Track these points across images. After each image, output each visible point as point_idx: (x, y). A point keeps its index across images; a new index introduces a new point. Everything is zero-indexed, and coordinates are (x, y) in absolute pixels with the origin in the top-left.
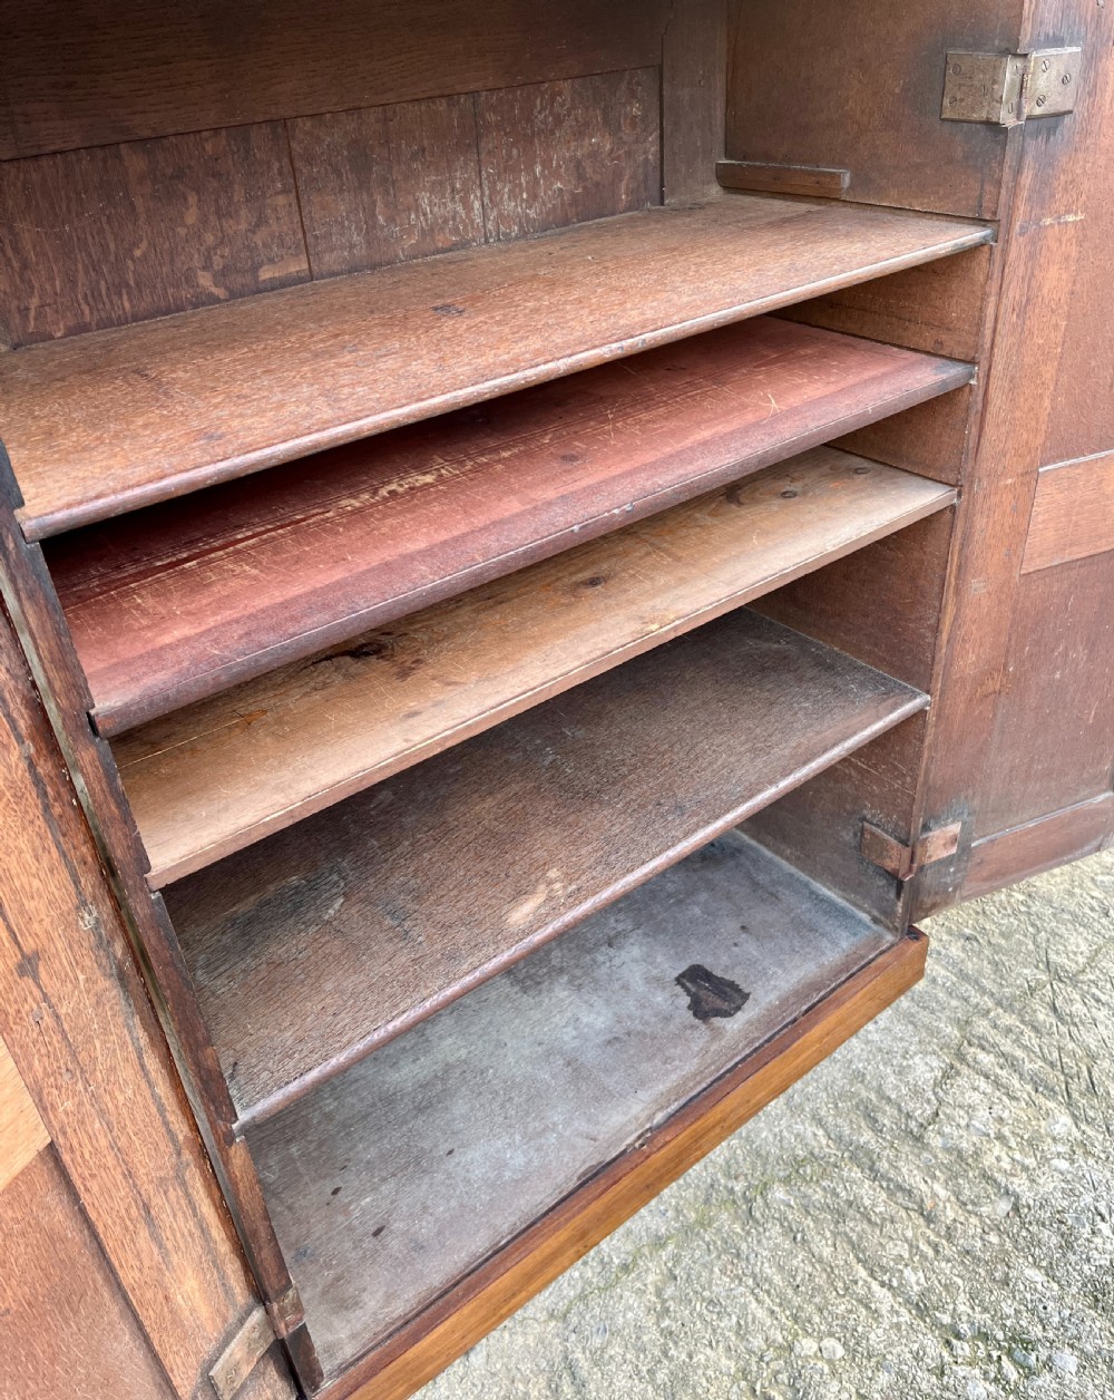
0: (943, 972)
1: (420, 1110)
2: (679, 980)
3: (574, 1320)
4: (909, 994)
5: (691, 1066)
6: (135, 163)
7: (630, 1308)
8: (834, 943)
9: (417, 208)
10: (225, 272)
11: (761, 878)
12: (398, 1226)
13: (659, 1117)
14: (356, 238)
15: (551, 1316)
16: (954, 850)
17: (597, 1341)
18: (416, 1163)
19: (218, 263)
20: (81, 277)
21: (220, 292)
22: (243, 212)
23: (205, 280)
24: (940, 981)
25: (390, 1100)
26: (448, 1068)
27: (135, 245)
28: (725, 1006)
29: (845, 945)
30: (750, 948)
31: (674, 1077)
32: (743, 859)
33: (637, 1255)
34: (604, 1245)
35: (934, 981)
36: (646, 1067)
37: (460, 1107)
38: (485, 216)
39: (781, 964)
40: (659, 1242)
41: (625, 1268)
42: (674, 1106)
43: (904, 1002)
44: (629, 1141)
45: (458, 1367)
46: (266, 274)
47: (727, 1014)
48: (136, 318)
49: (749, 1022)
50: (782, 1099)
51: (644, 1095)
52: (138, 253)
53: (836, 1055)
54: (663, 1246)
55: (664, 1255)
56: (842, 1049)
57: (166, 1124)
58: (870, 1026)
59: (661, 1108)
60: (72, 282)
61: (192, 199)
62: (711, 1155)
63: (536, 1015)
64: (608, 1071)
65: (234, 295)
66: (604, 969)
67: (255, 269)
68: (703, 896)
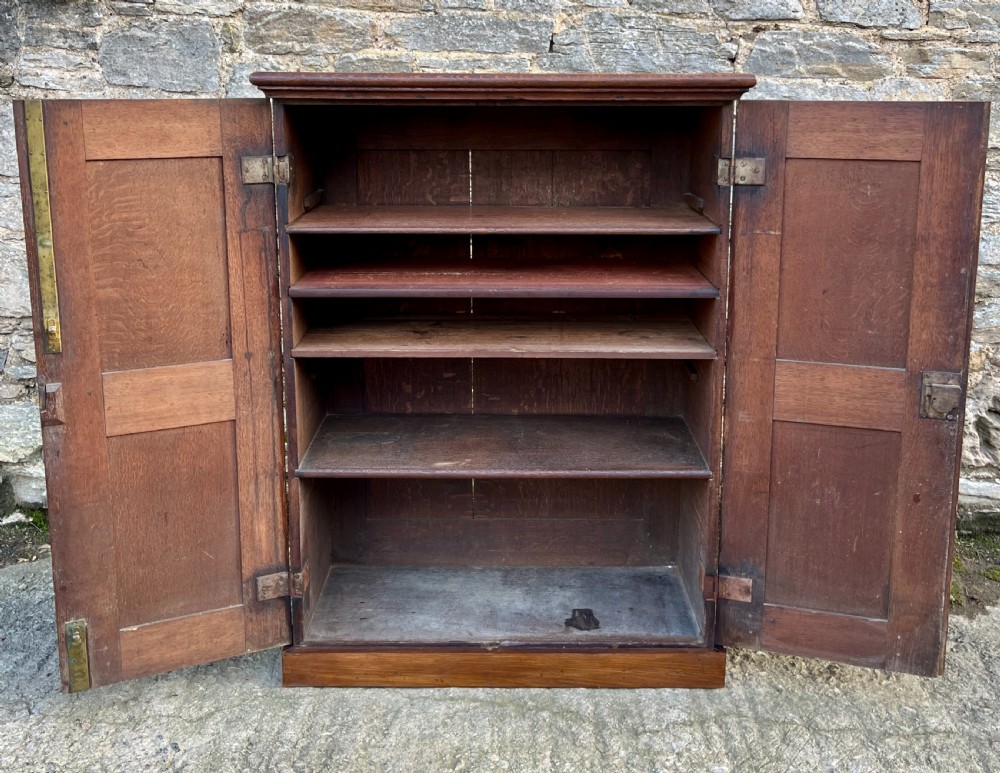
0: (741, 692)
1: (418, 597)
2: (574, 611)
3: (415, 702)
4: (709, 691)
5: (540, 635)
6: (413, 157)
7: (440, 709)
8: (668, 631)
9: (521, 188)
10: (437, 196)
11: (667, 597)
12: (371, 620)
13: (506, 643)
14: (492, 194)
15: (409, 697)
16: (749, 599)
17: (415, 711)
18: (398, 609)
19: (435, 193)
20: (387, 188)
21: (434, 203)
22: (449, 178)
23: (429, 198)
24: (734, 694)
25: (411, 590)
26: (444, 591)
27: (408, 181)
28: (583, 625)
29: (672, 634)
30: (624, 616)
31: (529, 634)
32: (668, 589)
33: (463, 699)
34: (452, 689)
35: (730, 694)
36: (522, 627)
37: (434, 603)
38: (553, 197)
39: (630, 627)
40: (475, 700)
41: (452, 699)
42: (517, 643)
43: (701, 692)
44: (484, 642)
45: (359, 690)
46: (452, 200)
47: (581, 629)
48: (401, 204)
49: (587, 636)
50: (589, 691)
51: (509, 634)
52: (407, 184)
53: (637, 691)
54: (475, 702)
55: (472, 704)
56: (642, 690)
57: (274, 450)
58: (668, 690)
59: (510, 640)
60: (383, 189)
61: (431, 170)
62: (532, 690)
63: (498, 593)
64: (504, 620)
65: (438, 204)
66: (547, 593)
67: (448, 198)
68: (627, 591)
